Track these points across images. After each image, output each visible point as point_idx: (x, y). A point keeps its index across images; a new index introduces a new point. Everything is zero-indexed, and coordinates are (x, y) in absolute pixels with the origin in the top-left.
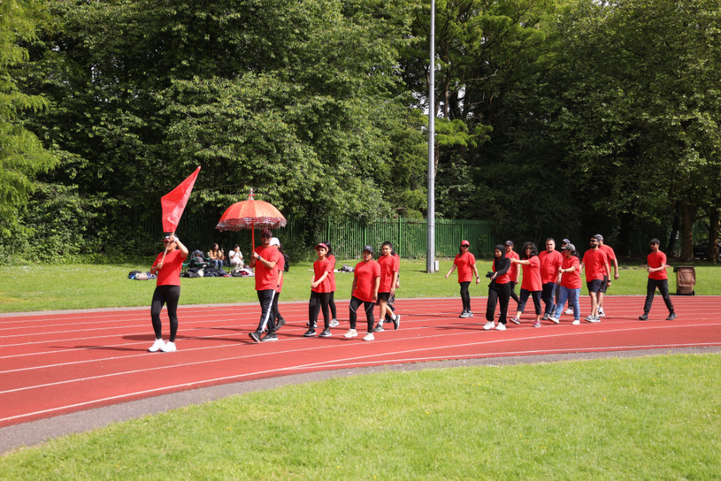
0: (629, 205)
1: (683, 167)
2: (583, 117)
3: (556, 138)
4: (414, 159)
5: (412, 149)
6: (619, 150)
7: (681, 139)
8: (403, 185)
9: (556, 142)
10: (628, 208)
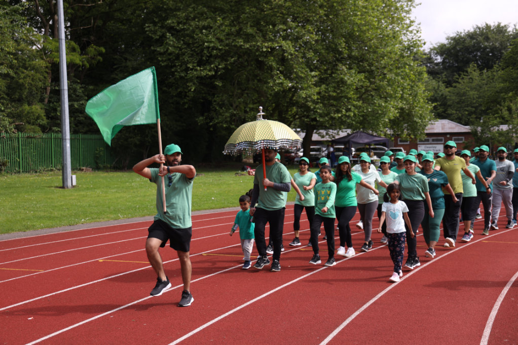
0: (229, 119)
1: (272, 87)
2: (185, 43)
3: (162, 61)
4: (30, 75)
5: (27, 66)
6: (219, 71)
7: (270, 63)
8: (20, 100)
9: (163, 64)
10: (226, 122)
